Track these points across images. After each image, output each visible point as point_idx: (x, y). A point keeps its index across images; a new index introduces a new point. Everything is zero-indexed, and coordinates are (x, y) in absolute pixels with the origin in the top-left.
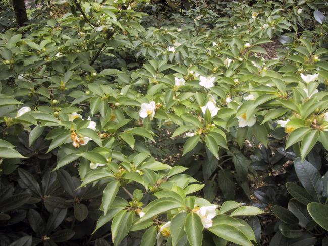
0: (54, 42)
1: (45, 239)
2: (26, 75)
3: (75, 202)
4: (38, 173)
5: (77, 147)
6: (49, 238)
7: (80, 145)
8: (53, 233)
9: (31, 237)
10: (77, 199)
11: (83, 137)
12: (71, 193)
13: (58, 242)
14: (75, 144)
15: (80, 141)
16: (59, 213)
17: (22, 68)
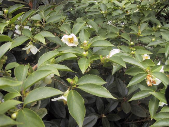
0: (130, 2)
1: (103, 116)
2: (113, 22)
3: (123, 100)
4: (103, 75)
5: (150, 86)
6: (105, 116)
7: (152, 84)
8: (108, 114)
9: (98, 116)
10: (125, 98)
11: (155, 78)
12: (121, 93)
13: (110, 120)
14: (148, 83)
15: (153, 81)
16: (113, 103)
17: (111, 17)
